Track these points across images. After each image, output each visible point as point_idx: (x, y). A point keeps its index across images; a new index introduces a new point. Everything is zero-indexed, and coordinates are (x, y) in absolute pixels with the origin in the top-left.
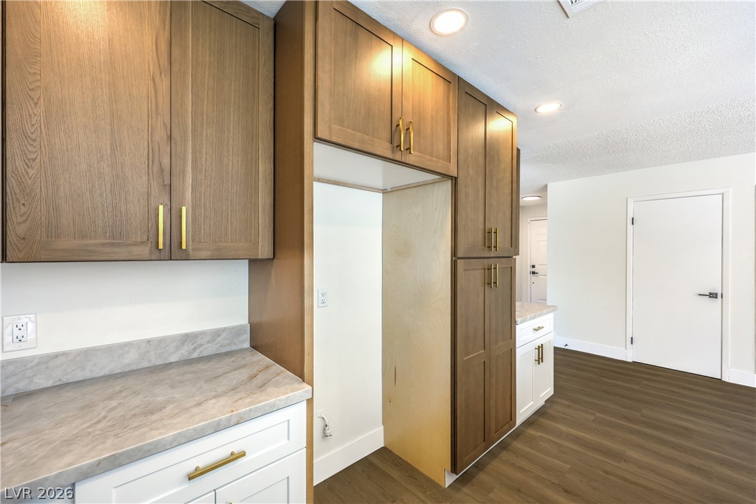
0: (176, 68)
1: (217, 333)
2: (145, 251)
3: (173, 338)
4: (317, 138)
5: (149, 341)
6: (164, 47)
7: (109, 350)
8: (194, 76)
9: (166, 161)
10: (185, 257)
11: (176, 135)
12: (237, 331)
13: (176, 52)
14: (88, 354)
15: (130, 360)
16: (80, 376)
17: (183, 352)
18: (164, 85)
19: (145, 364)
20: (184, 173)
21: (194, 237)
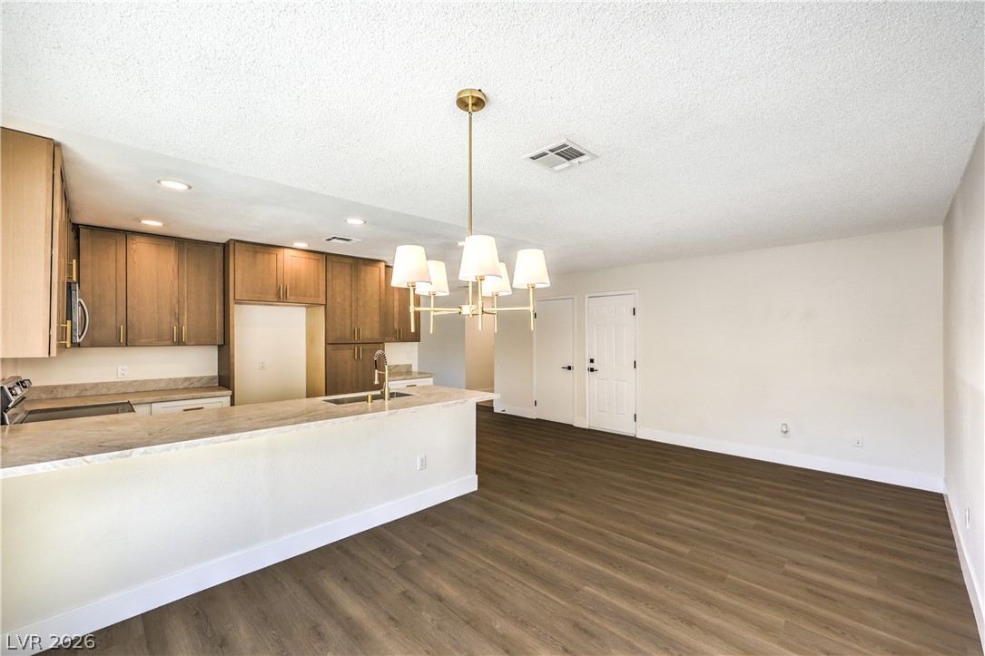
0: (181, 275)
1: (202, 378)
2: (169, 342)
3: (181, 379)
4: (235, 303)
5: (170, 379)
6: (176, 269)
7: (154, 381)
8: (187, 278)
9: (177, 310)
10: (184, 344)
11: (181, 300)
12: (212, 378)
13: (181, 271)
14: (146, 382)
15: (162, 385)
16: (143, 389)
17: (186, 384)
18: (176, 284)
19: (168, 388)
20: (183, 314)
21: (188, 337)
